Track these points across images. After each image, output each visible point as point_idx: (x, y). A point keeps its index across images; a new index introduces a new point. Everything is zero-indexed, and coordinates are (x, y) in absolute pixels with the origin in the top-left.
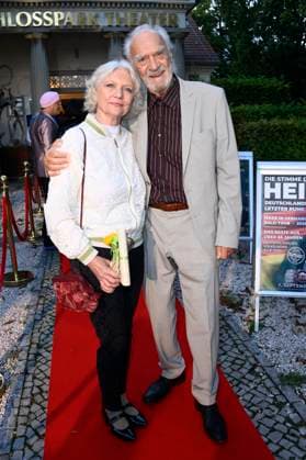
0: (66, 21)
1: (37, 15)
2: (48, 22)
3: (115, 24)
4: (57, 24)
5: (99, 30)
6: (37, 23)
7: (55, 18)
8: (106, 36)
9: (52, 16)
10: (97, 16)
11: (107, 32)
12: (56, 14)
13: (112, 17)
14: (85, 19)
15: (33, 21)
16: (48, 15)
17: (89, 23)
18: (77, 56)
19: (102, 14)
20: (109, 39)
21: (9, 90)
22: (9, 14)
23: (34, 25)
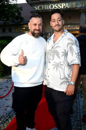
0: (66, 6)
1: (56, 5)
2: (59, 7)
3: (83, 6)
4: (62, 8)
5: (78, 9)
6: (56, 8)
7: (62, 6)
8: (80, 11)
9: (61, 5)
10: (77, 4)
11: (80, 10)
12: (62, 4)
13: (83, 4)
14: (73, 5)
15: (55, 7)
16: (60, 5)
17: (74, 7)
18: (70, 18)
19: (79, 3)
20: (81, 12)
21: (45, 30)
22: (47, 5)
23: (55, 8)
